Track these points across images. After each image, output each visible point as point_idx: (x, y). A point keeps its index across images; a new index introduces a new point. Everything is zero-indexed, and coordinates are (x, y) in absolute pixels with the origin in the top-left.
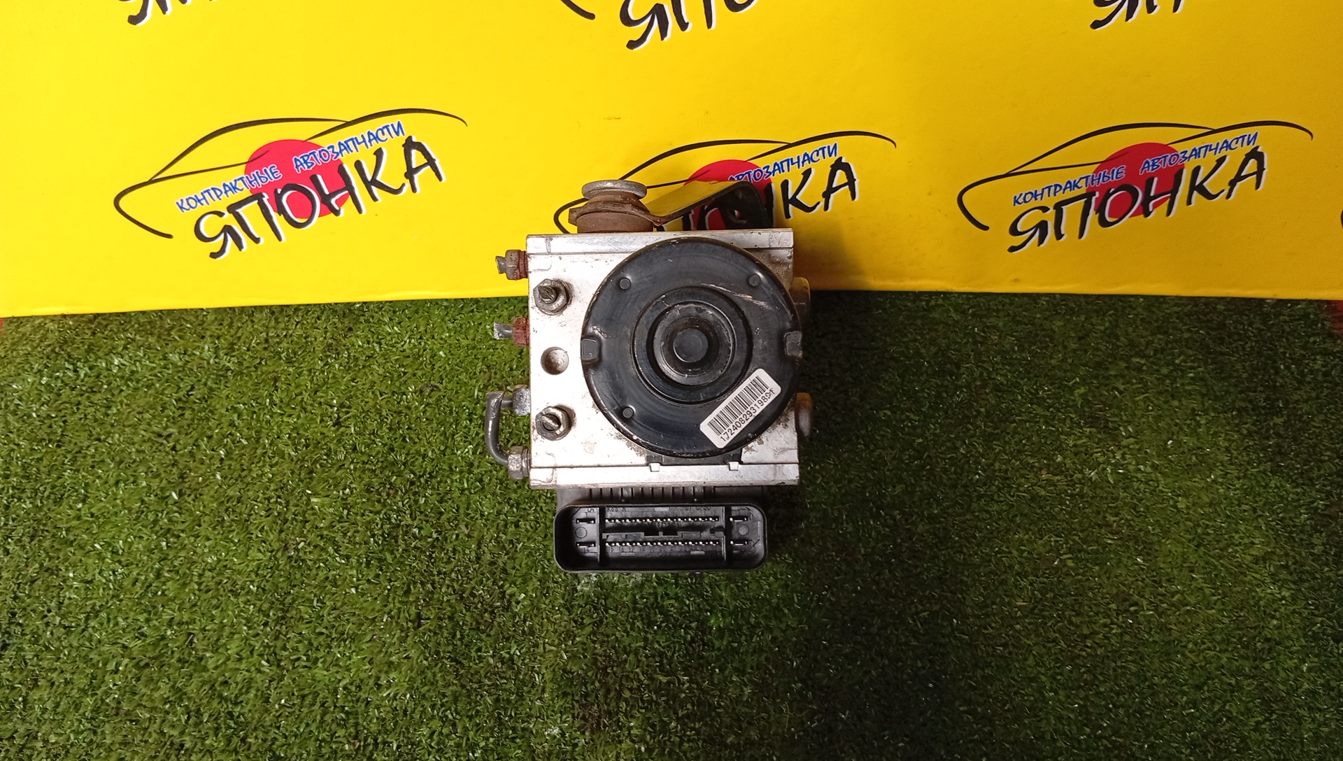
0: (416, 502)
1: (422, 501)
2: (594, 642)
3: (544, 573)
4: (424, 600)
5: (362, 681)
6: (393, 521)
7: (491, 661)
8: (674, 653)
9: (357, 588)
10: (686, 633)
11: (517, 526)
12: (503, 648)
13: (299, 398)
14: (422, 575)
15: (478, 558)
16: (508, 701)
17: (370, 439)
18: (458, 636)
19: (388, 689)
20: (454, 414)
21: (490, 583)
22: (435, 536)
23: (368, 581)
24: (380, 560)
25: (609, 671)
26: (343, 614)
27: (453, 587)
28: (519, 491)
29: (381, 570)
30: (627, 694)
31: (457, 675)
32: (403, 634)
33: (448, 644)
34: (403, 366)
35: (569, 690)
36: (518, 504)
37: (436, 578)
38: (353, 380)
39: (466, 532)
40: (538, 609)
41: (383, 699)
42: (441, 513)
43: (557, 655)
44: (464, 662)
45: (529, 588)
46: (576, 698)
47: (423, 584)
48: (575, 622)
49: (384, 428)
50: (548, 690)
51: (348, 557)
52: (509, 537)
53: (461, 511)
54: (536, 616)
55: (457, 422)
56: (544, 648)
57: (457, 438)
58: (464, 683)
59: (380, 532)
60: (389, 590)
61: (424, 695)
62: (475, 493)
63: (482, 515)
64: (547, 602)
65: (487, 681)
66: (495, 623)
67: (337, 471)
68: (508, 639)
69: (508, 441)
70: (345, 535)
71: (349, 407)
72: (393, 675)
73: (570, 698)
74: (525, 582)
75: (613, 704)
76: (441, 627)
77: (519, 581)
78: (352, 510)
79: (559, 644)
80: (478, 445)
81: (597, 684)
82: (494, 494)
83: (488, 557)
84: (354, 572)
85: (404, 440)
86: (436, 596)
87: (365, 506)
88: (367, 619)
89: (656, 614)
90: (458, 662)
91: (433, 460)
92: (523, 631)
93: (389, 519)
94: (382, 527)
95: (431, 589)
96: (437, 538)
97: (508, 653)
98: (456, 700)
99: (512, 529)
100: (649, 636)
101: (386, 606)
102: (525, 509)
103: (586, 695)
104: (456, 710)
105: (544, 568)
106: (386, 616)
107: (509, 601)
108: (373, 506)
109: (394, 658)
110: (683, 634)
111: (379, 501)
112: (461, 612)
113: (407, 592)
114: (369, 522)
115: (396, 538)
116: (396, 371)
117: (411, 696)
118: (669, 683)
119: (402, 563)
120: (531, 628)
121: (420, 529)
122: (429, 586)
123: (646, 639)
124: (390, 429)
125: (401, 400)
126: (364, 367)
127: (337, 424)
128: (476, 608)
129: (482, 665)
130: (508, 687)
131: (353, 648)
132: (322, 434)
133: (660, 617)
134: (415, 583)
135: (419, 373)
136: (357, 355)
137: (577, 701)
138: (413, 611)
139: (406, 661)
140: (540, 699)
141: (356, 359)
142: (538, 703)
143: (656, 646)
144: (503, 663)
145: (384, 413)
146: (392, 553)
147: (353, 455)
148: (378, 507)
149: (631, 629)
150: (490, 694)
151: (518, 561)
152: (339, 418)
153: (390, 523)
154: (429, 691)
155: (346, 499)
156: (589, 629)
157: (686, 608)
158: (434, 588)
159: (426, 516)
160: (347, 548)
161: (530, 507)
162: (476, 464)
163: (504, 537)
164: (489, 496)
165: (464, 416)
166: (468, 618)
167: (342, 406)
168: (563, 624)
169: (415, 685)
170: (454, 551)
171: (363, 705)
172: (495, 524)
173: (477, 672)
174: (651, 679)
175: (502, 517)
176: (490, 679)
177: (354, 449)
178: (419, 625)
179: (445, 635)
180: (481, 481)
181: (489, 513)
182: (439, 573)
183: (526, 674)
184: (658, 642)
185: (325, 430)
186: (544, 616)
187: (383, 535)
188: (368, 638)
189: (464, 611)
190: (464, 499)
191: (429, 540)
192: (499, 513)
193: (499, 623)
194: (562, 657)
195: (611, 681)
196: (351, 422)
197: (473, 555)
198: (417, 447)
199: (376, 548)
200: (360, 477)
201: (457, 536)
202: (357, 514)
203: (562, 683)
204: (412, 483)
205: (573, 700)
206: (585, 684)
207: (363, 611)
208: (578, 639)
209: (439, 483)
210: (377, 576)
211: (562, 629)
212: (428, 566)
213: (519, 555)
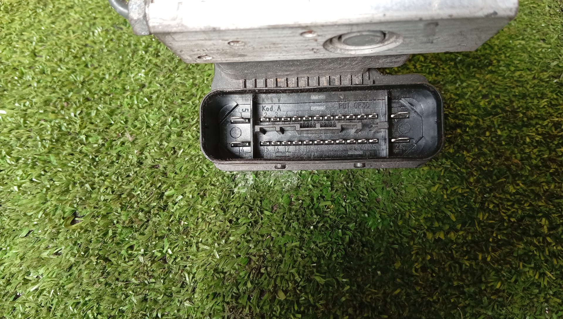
0: (88, 114)
1: (93, 114)
2: (248, 242)
3: (203, 176)
4: (80, 199)
5: (12, 275)
6: (63, 128)
7: (141, 259)
8: (332, 253)
9: (19, 187)
10: (344, 234)
11: (180, 135)
12: (155, 246)
13: (8, 37)
14: (83, 176)
15: (140, 163)
16: (156, 301)
17: (56, 63)
18: (110, 233)
19: (34, 284)
20: (133, 47)
21: (148, 185)
22: (101, 142)
23: (31, 181)
24: (46, 162)
25: (262, 270)
26: (6, 210)
27: (112, 188)
28: (184, 106)
29: (45, 171)
30: (282, 296)
31: (103, 273)
32: (54, 230)
33: (98, 241)
34: (95, 13)
35: (218, 291)
36: (182, 117)
37: (96, 180)
38: (53, 23)
39: (131, 139)
40: (194, 210)
41: (29, 294)
42: (111, 124)
43: (210, 254)
44: (113, 260)
45: (187, 190)
46: (228, 300)
47: (82, 184)
48: (230, 221)
49: (70, 56)
50: (197, 290)
51: (18, 160)
52: (171, 145)
53: (129, 123)
54: (192, 216)
55: (134, 52)
56: (198, 248)
57: (132, 64)
58: (110, 282)
59: (49, 138)
60: (48, 189)
61: (67, 294)
62: (143, 108)
63: (148, 127)
64: (204, 202)
65: (133, 280)
66: (150, 222)
67: (24, 89)
68: (161, 238)
69: (177, 67)
70: (18, 139)
71: (46, 43)
72: (41, 271)
73: (220, 299)
74: (183, 184)
75: (267, 307)
76: (93, 225)
77: (178, 182)
78: (29, 119)
79: (213, 243)
80: (150, 70)
81: (249, 285)
82: (160, 108)
83: (149, 162)
84: (20, 172)
85: (86, 66)
86: (93, 196)
87: (41, 117)
88: (25, 215)
89: (312, 214)
90: (106, 260)
91: (109, 82)
92: (178, 231)
93: (60, 127)
94: (51, 134)
95: (89, 189)
96: (103, 145)
97: (160, 251)
98: (99, 299)
99: (174, 137)
100: (305, 236)
101: (45, 203)
102: (188, 122)
103: (237, 297)
104: (98, 309)
105: (202, 172)
106: (41, 213)
107: (166, 201)
108: (47, 116)
109: (45, 255)
110: (340, 234)
111: (53, 112)
112: (116, 211)
113: (67, 191)
114: (42, 130)
115: (63, 144)
116: (88, 16)
117: (55, 292)
118: (327, 285)
119: (65, 165)
120: (186, 228)
121: (87, 137)
122: (87, 186)
123: (302, 239)
124: (75, 57)
125: (89, 36)
126: (63, 14)
127: (34, 54)
128: (132, 207)
129: (131, 263)
130: (156, 286)
131: (8, 243)
132: (19, 62)
133: (316, 218)
134: (75, 183)
135: (108, 17)
136: (60, 6)
137: (228, 303)
138: (68, 209)
139: (55, 257)
140: (190, 299)
141: (59, 9)
142: (187, 304)
143: (313, 246)
144: (153, 262)
145: (72, 46)
146: (58, 155)
147: (39, 77)
148: (51, 116)
149: (287, 229)
150: (136, 293)
151: (178, 166)
152: (35, 49)
153: (61, 130)
154: (72, 288)
155: (26, 110)
156: (243, 229)
157: (343, 209)
158: (93, 189)
159: (97, 126)
160: (19, 151)
161: (193, 120)
162: (147, 84)
163: (166, 144)
164: (156, 109)
165: (141, 47)
166: (123, 218)
167: (41, 41)
168: (218, 224)
169: (61, 282)
170: (119, 156)
171: (11, 299)
172: (159, 134)
173: (125, 271)
174: (309, 280)
175: (167, 127)
176: (137, 278)
177: (43, 72)
178: (73, 222)
179: (97, 232)
180: (150, 98)
181: (154, 125)
182: (101, 174)
183: (176, 274)
184: (314, 242)
185: (22, 59)
186: (200, 215)
187: (51, 141)
188: (24, 233)
189: (119, 210)
190: (132, 112)
191: (96, 145)
192: (164, 124)
193: (154, 222)
194: (214, 256)
195: (266, 282)
196: (44, 54)
197: (135, 160)
198: (97, 71)
199: (43, 150)
200: (41, 93)
201: (123, 143)
202: (32, 123)
203: (213, 283)
204: (88, 99)
205: (223, 301)
206: (237, 284)
207: (21, 208)
208: (231, 238)
209: (111, 100)
210: (40, 175)
211: (216, 228)
212: (89, 168)
213: (178, 160)
